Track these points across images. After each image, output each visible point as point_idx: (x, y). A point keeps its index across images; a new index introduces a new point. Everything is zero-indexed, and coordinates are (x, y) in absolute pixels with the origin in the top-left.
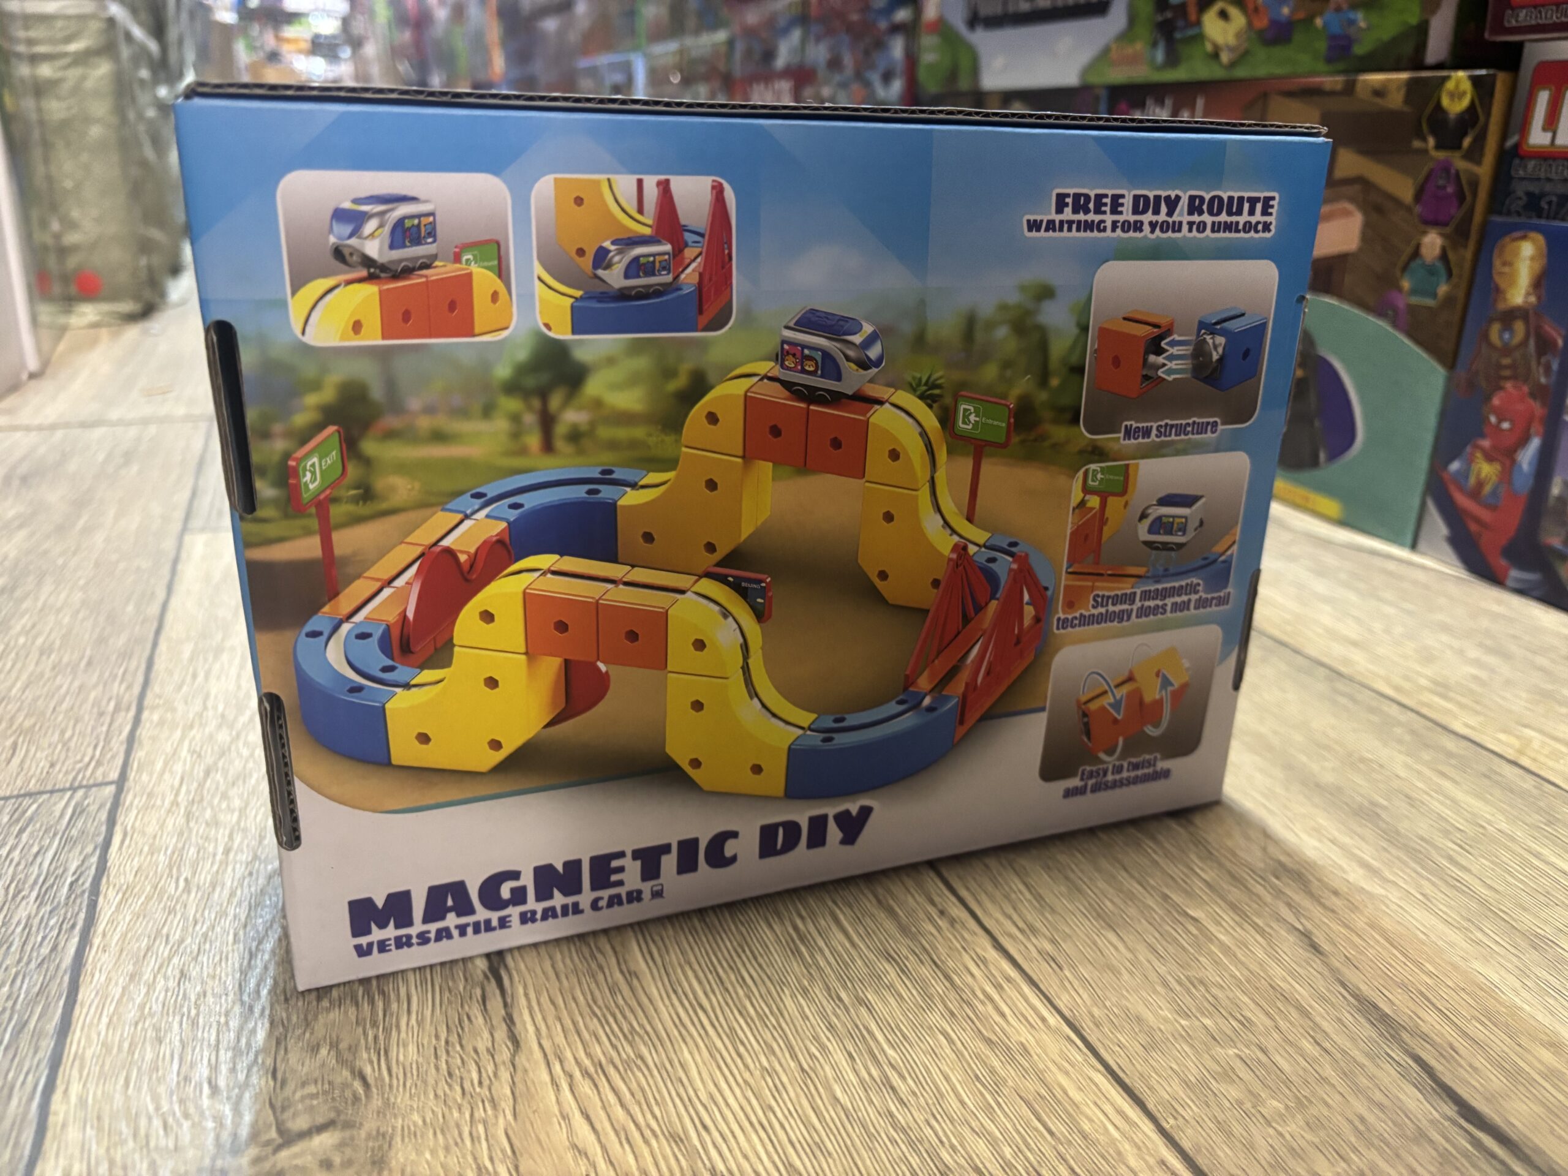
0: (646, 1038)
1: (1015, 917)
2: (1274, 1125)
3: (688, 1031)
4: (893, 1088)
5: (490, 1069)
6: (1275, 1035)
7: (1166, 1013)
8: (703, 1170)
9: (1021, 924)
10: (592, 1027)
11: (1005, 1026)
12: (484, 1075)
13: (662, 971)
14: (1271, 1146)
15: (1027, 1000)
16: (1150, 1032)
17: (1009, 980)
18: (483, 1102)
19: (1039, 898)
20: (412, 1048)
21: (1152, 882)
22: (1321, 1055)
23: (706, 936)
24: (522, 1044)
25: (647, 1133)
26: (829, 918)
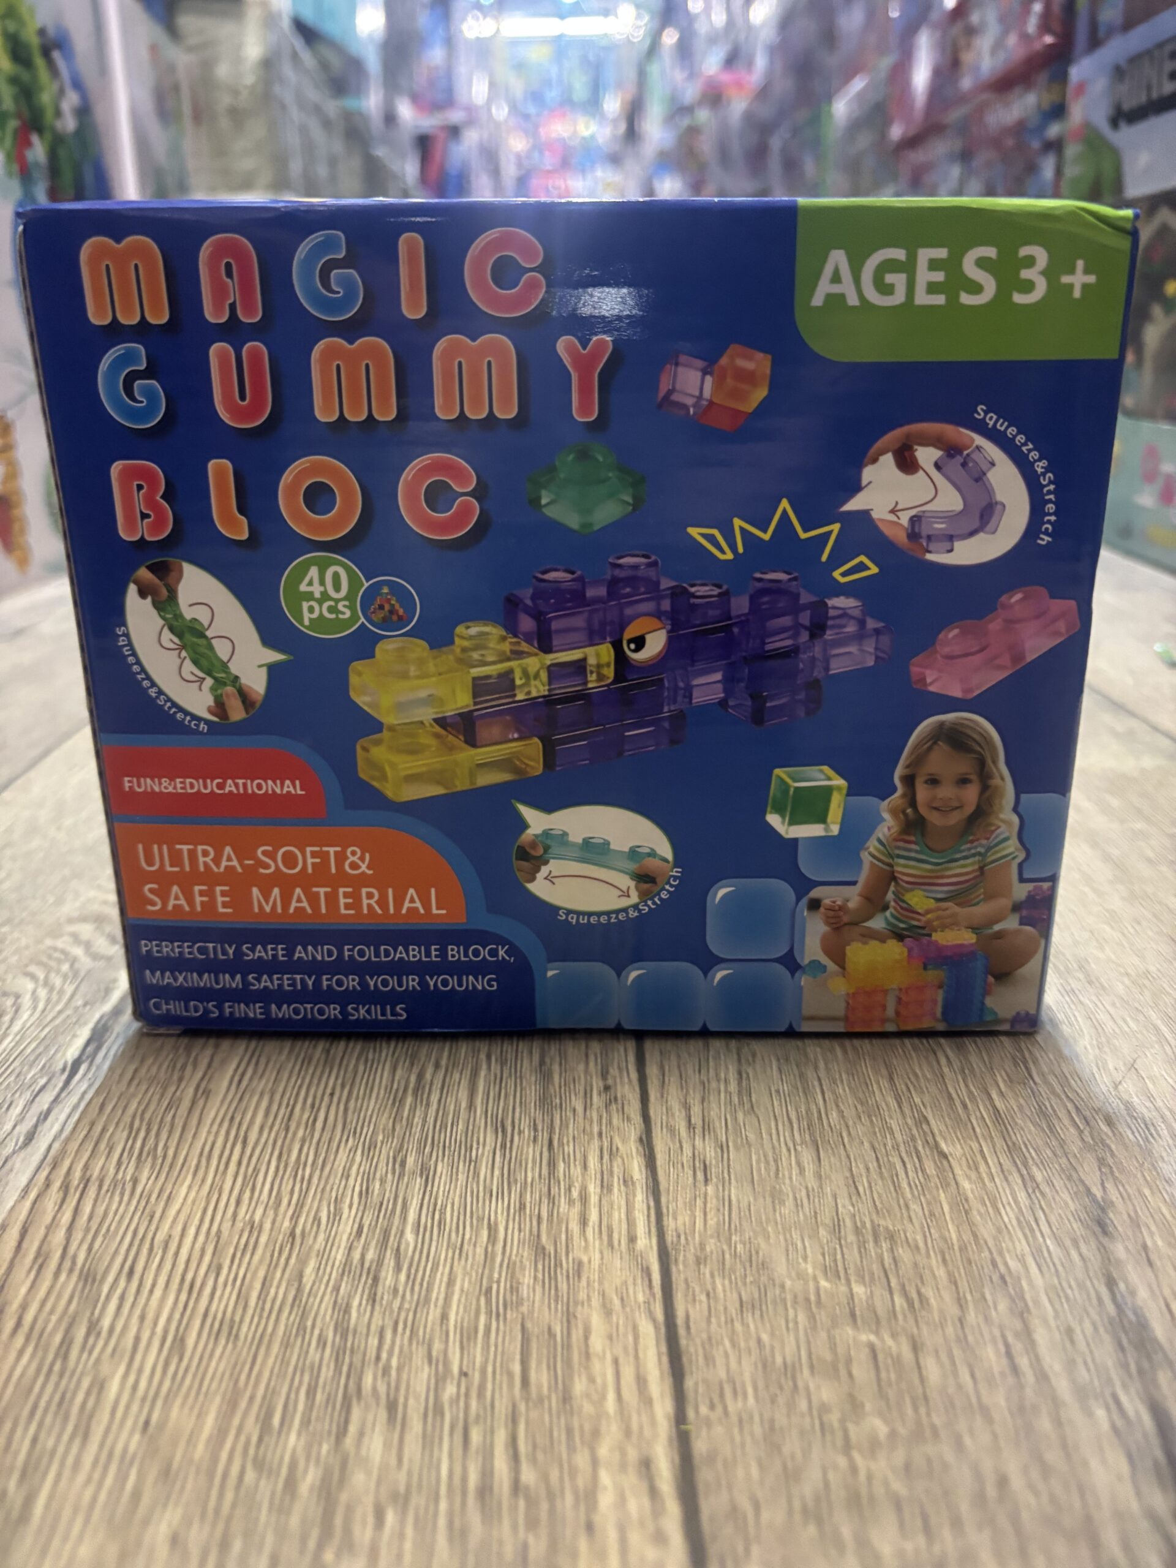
1: (696, 1109)
2: (854, 1454)
3: (208, 1164)
4: (375, 1279)
7: (808, 1266)
9: (696, 1120)
11: (576, 1236)
13: (238, 1096)
14: (826, 1481)
16: (765, 1286)
17: (627, 1182)
19: (745, 1091)
21: (917, 1099)
22: (1002, 1372)
24: (34, 1142)
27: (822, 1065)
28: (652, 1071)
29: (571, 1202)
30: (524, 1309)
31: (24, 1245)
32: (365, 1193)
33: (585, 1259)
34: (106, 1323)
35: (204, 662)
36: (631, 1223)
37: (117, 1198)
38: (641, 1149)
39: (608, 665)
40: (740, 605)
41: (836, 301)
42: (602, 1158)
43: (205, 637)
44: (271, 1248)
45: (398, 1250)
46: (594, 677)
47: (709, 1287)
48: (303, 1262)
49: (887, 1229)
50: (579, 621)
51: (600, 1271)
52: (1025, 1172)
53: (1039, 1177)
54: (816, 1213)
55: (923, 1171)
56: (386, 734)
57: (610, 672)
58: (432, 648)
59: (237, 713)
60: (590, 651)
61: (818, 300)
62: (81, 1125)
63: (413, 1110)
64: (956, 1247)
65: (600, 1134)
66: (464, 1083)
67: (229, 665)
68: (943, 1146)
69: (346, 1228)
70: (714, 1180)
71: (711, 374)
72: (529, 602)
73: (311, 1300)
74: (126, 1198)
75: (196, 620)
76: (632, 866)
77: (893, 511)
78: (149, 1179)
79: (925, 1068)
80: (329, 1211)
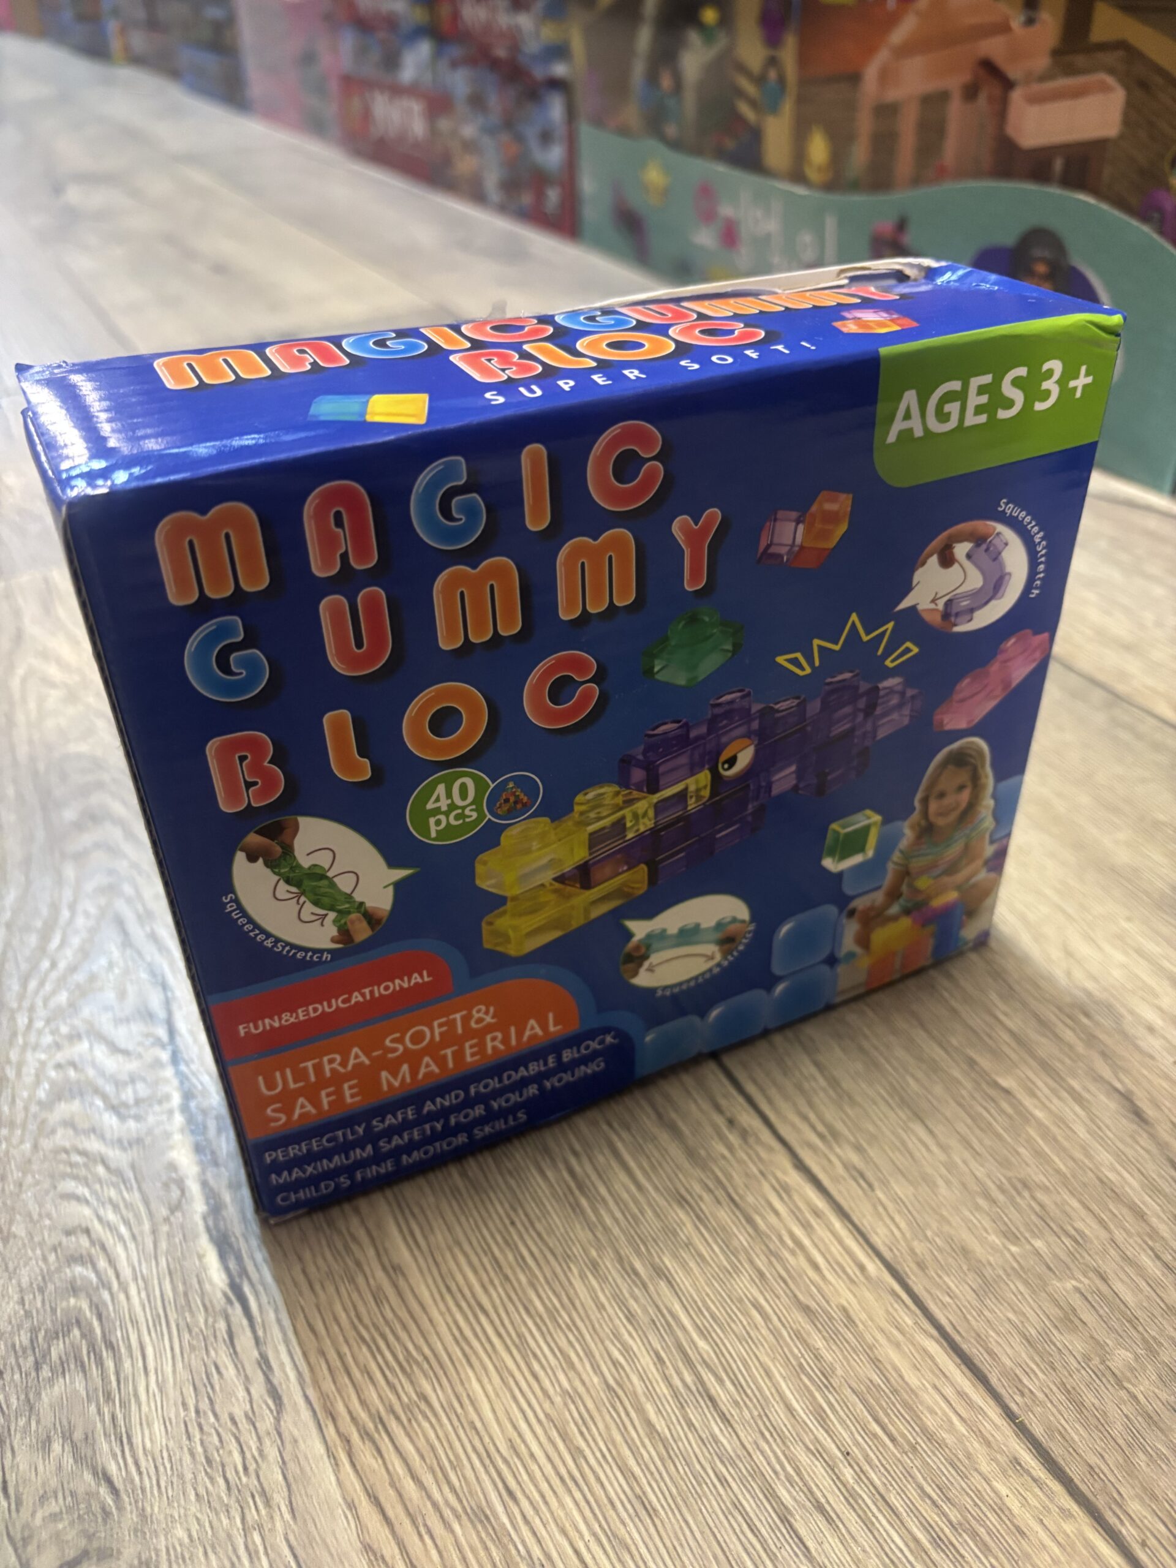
0: (426, 1366)
1: (812, 1116)
2: (1126, 1385)
3: (471, 1347)
4: (712, 1399)
5: (253, 1444)
6: (1112, 1252)
7: (994, 1239)
8: (518, 1559)
9: (820, 1128)
10: (361, 1359)
11: (821, 1283)
12: (248, 1455)
13: (430, 1260)
14: (1127, 1416)
15: (841, 1242)
16: (977, 1267)
17: (817, 1213)
18: (253, 1497)
19: (834, 1083)
20: (158, 1427)
21: (954, 1042)
22: (1164, 1274)
23: (472, 1199)
24: (285, 1400)
25: (447, 1513)
26: (607, 1151)
27: (867, 1032)
30: (840, 1372)
31: (389, 1513)
33: (844, 1303)
34: (537, 1552)
35: (326, 900)
36: (850, 1253)
37: (425, 1424)
38: (801, 1175)
39: (705, 787)
40: (814, 707)
41: (906, 435)
42: (782, 1199)
43: (327, 878)
44: (603, 1409)
45: (704, 1360)
46: (693, 800)
47: (944, 1287)
49: (1017, 1178)
50: (683, 760)
51: (864, 1310)
52: (1064, 1085)
54: (963, 1184)
55: (1003, 1111)
56: (509, 904)
57: (706, 793)
58: (553, 820)
59: (362, 932)
60: (688, 781)
61: (892, 438)
63: (595, 1210)
64: (1069, 1176)
65: (762, 1173)
67: (354, 895)
68: (1000, 1081)
70: (876, 1185)
71: (803, 522)
72: (641, 757)
74: (433, 1420)
75: (315, 865)
76: (719, 935)
77: (933, 601)
78: (435, 1390)
80: (619, 1350)
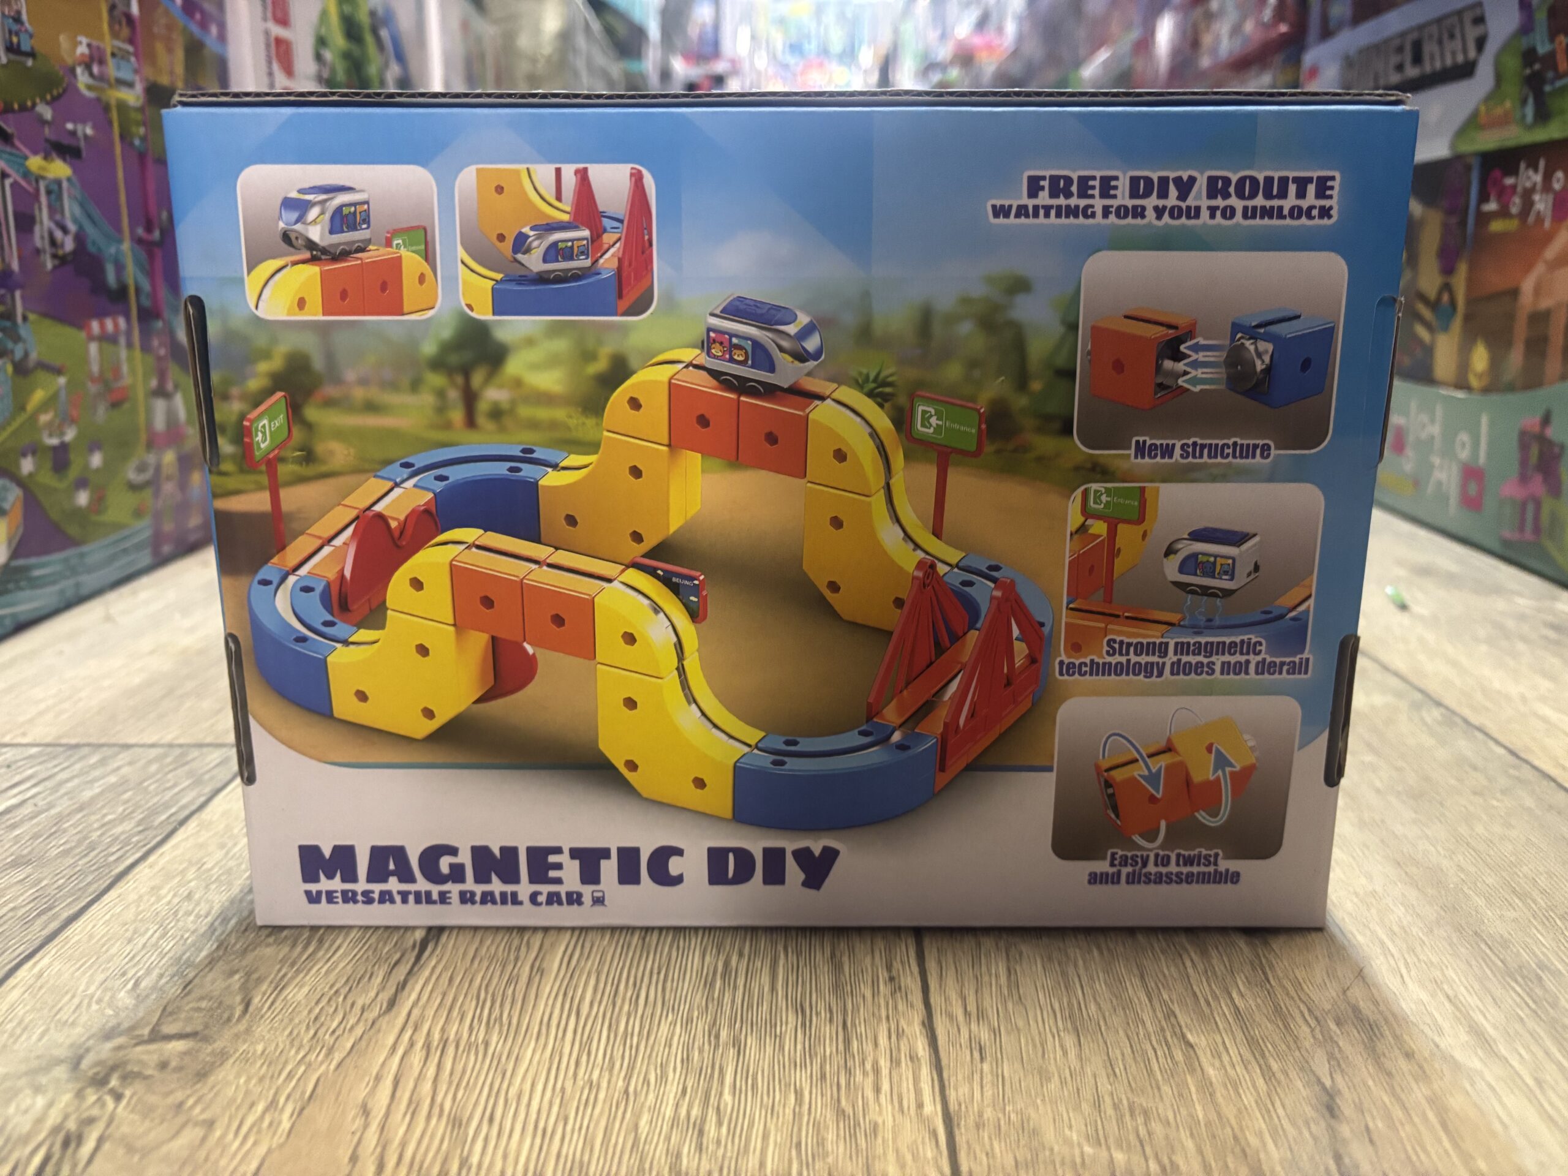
1: (971, 998)
3: (548, 1030)
4: (701, 1129)
7: (1073, 1134)
9: (972, 1008)
11: (871, 1102)
16: (1037, 1150)
17: (913, 1058)
18: (323, 1048)
19: (1014, 984)
20: (304, 991)
21: (1165, 995)
26: (768, 960)
27: (1081, 963)
28: (932, 966)
29: (865, 1073)
30: (830, 1160)
31: (398, 1094)
32: (687, 1060)
33: (880, 1121)
34: (475, 1160)
36: (918, 1092)
37: (472, 1058)
38: (924, 1031)
42: (890, 1038)
44: (608, 1104)
45: (718, 1108)
47: (988, 1147)
48: (637, 1116)
49: (1141, 1105)
51: (894, 1132)
52: (1262, 1062)
53: (1275, 1066)
54: (1078, 1090)
55: (1172, 1058)
62: (434, 995)
63: (722, 992)
64: (1202, 1124)
65: (888, 1018)
66: (766, 971)
68: (1189, 1036)
69: (672, 1090)
70: (989, 1059)
73: (647, 1147)
74: (480, 1058)
78: (498, 1042)
79: (1173, 969)
80: (656, 1075)
